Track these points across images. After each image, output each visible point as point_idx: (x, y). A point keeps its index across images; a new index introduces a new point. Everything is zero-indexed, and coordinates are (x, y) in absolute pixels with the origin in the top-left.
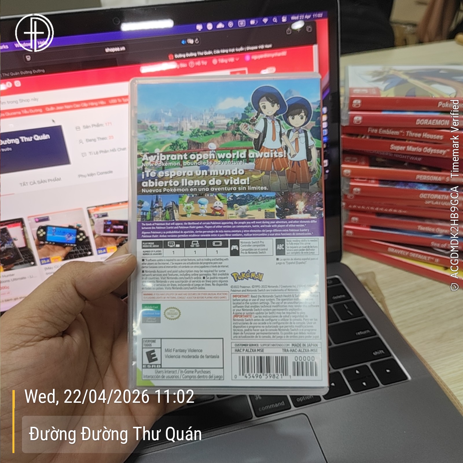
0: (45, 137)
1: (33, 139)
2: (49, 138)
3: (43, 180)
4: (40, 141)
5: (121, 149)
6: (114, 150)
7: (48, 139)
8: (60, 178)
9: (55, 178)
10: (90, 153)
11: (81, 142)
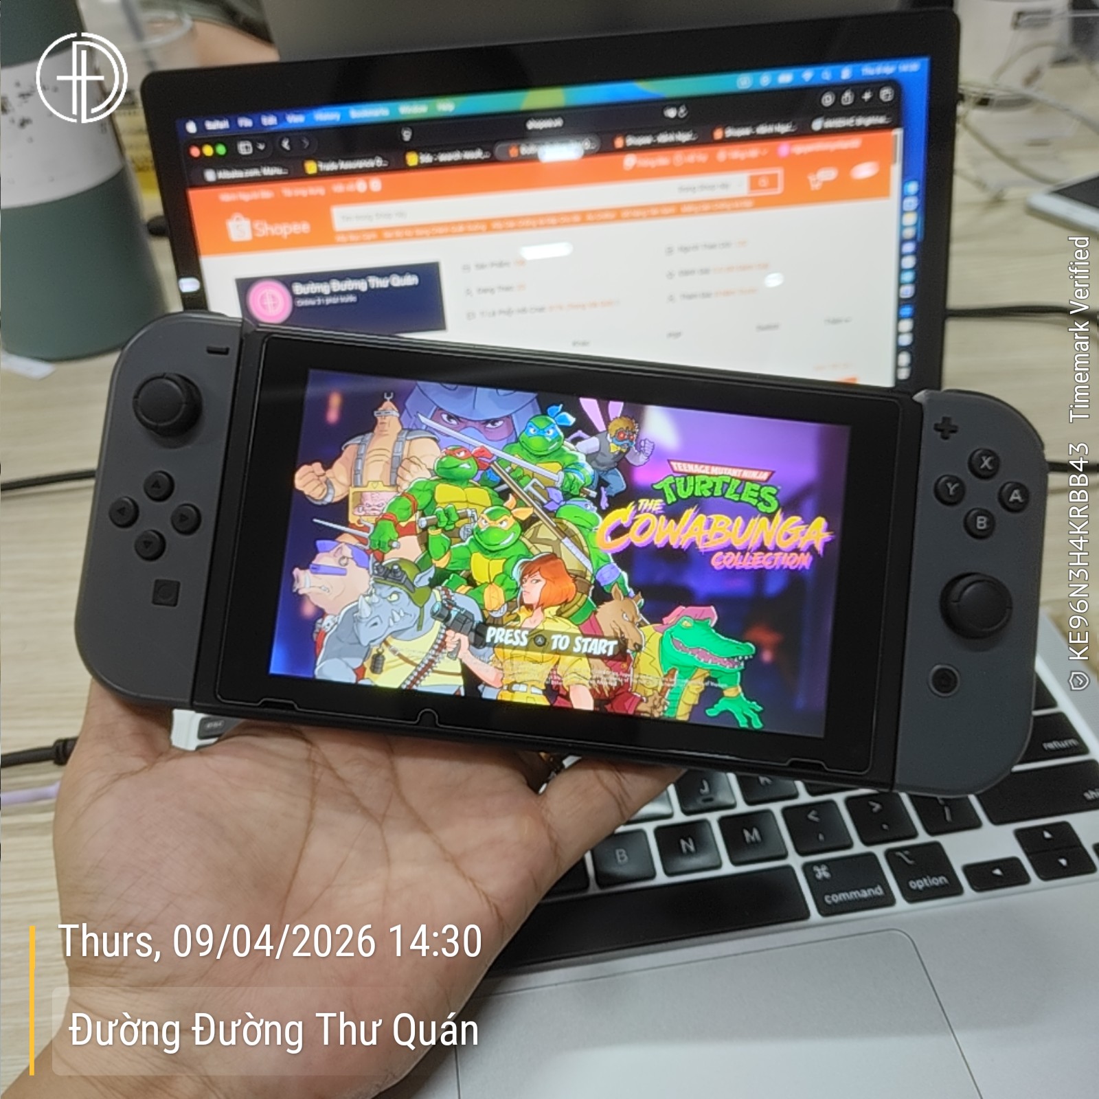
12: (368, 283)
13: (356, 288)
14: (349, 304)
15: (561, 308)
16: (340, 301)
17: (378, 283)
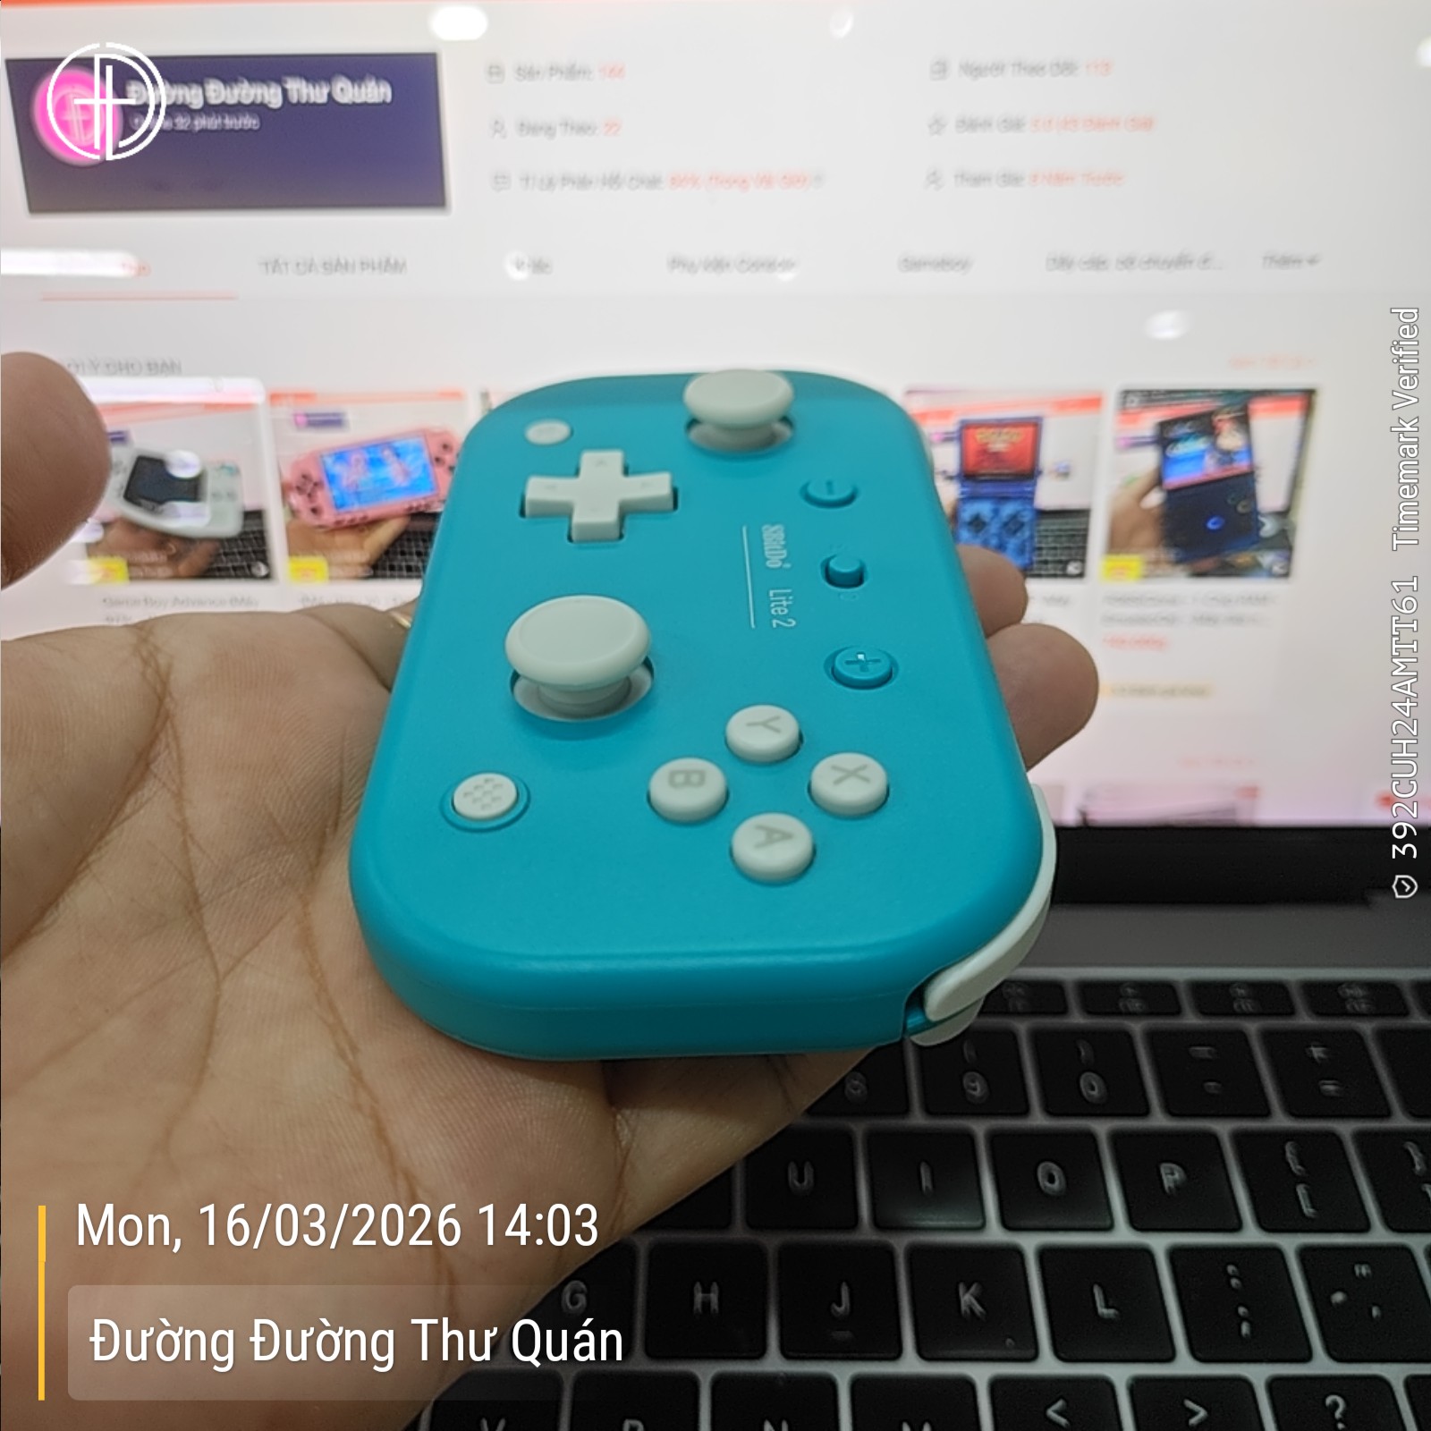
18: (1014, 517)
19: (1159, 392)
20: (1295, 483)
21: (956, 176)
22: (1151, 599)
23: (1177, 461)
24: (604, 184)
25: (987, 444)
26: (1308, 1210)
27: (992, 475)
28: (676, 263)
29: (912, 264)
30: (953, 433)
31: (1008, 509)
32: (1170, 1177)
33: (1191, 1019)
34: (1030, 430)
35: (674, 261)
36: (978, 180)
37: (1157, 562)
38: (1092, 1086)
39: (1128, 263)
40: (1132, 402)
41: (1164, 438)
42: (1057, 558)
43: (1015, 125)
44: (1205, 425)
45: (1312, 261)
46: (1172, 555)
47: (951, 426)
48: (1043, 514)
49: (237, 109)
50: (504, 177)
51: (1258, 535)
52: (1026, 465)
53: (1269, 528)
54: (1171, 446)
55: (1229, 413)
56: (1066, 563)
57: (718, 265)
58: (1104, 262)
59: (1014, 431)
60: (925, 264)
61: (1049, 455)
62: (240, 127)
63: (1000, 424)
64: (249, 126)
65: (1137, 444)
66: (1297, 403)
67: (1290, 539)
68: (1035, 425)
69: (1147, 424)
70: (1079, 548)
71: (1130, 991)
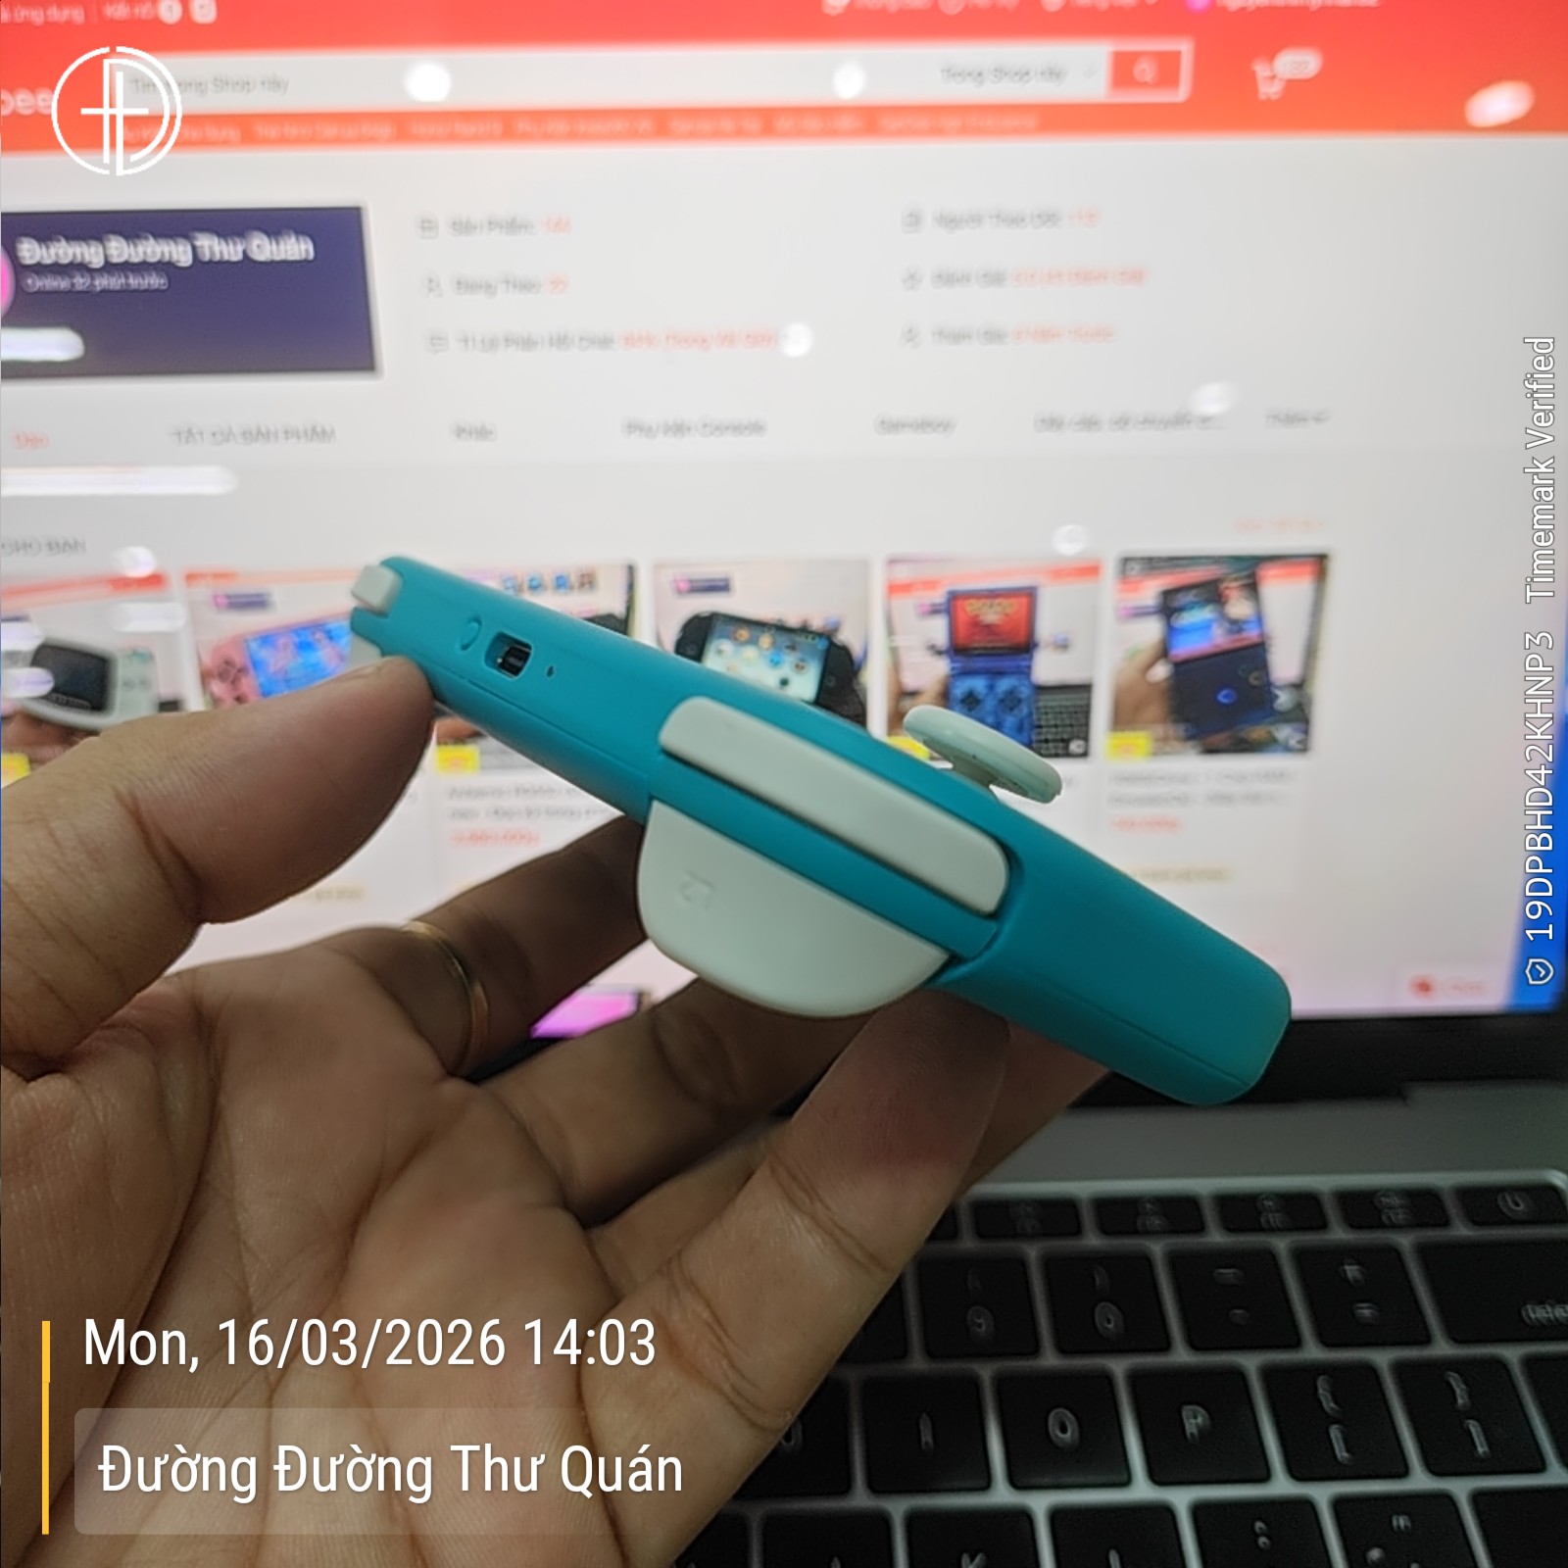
0: (295, 249)
1: (245, 253)
2: (311, 256)
3: (263, 430)
4: (272, 263)
5: (592, 342)
6: (561, 341)
7: (304, 263)
8: (333, 432)
9: (314, 429)
10: (466, 341)
11: (432, 285)
12: (194, 248)
13: (167, 258)
14: (149, 291)
15: (649, 340)
16: (128, 284)
17: (217, 249)
18: (1011, 692)
19: (1160, 559)
20: (1311, 652)
21: (934, 334)
22: (1162, 778)
23: (1184, 631)
24: (551, 344)
25: (977, 616)
26: (1341, 1453)
27: (985, 648)
28: (633, 427)
29: (890, 426)
30: (940, 605)
31: (1004, 685)
32: (1193, 1421)
33: (1216, 1237)
34: (1024, 600)
35: (630, 426)
36: (959, 337)
37: (1165, 740)
38: (1108, 1318)
39: (1122, 422)
40: (1132, 569)
41: (1168, 607)
42: (1058, 737)
43: (995, 278)
44: (1211, 593)
45: (1318, 419)
46: (1180, 730)
47: (939, 597)
48: (1041, 689)
49: (143, 267)
50: (440, 339)
51: (1272, 708)
52: (1021, 638)
53: (1284, 700)
54: (1176, 615)
55: (1236, 579)
56: (1066, 742)
57: (679, 429)
58: (1096, 423)
59: (1005, 602)
60: (903, 426)
61: (1046, 627)
62: (146, 287)
63: (993, 594)
64: (156, 286)
65: (1139, 613)
66: (1308, 569)
67: (1306, 712)
68: (1029, 595)
69: (1150, 592)
70: (1081, 726)
71: (1148, 1206)
